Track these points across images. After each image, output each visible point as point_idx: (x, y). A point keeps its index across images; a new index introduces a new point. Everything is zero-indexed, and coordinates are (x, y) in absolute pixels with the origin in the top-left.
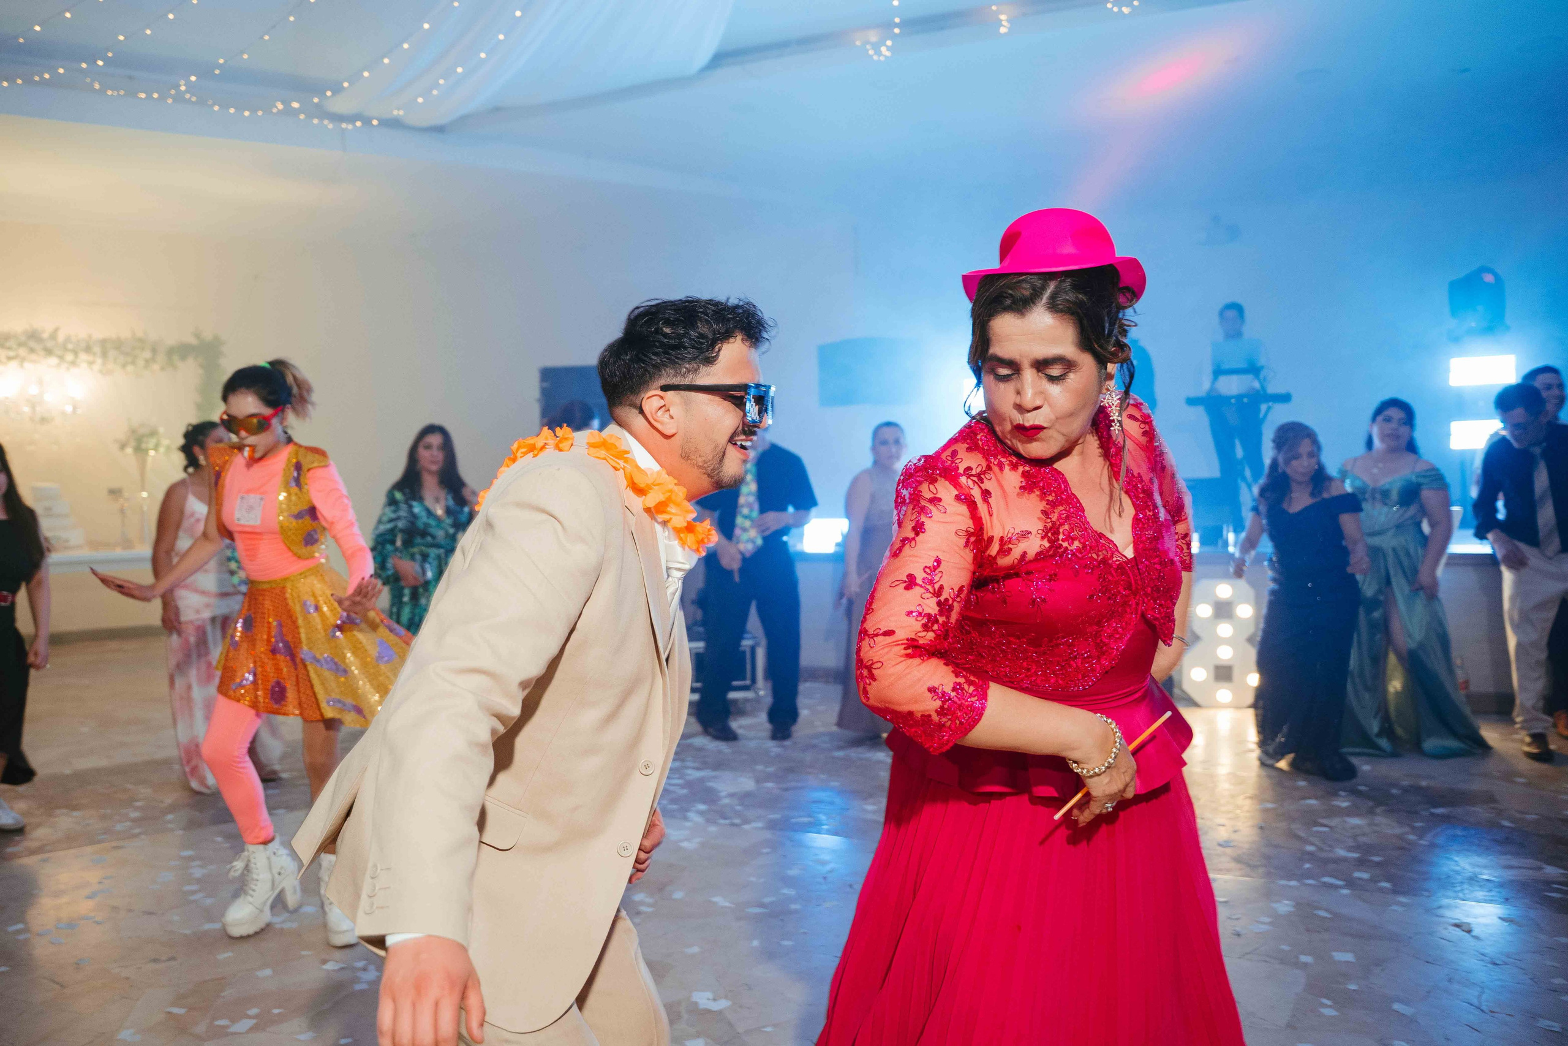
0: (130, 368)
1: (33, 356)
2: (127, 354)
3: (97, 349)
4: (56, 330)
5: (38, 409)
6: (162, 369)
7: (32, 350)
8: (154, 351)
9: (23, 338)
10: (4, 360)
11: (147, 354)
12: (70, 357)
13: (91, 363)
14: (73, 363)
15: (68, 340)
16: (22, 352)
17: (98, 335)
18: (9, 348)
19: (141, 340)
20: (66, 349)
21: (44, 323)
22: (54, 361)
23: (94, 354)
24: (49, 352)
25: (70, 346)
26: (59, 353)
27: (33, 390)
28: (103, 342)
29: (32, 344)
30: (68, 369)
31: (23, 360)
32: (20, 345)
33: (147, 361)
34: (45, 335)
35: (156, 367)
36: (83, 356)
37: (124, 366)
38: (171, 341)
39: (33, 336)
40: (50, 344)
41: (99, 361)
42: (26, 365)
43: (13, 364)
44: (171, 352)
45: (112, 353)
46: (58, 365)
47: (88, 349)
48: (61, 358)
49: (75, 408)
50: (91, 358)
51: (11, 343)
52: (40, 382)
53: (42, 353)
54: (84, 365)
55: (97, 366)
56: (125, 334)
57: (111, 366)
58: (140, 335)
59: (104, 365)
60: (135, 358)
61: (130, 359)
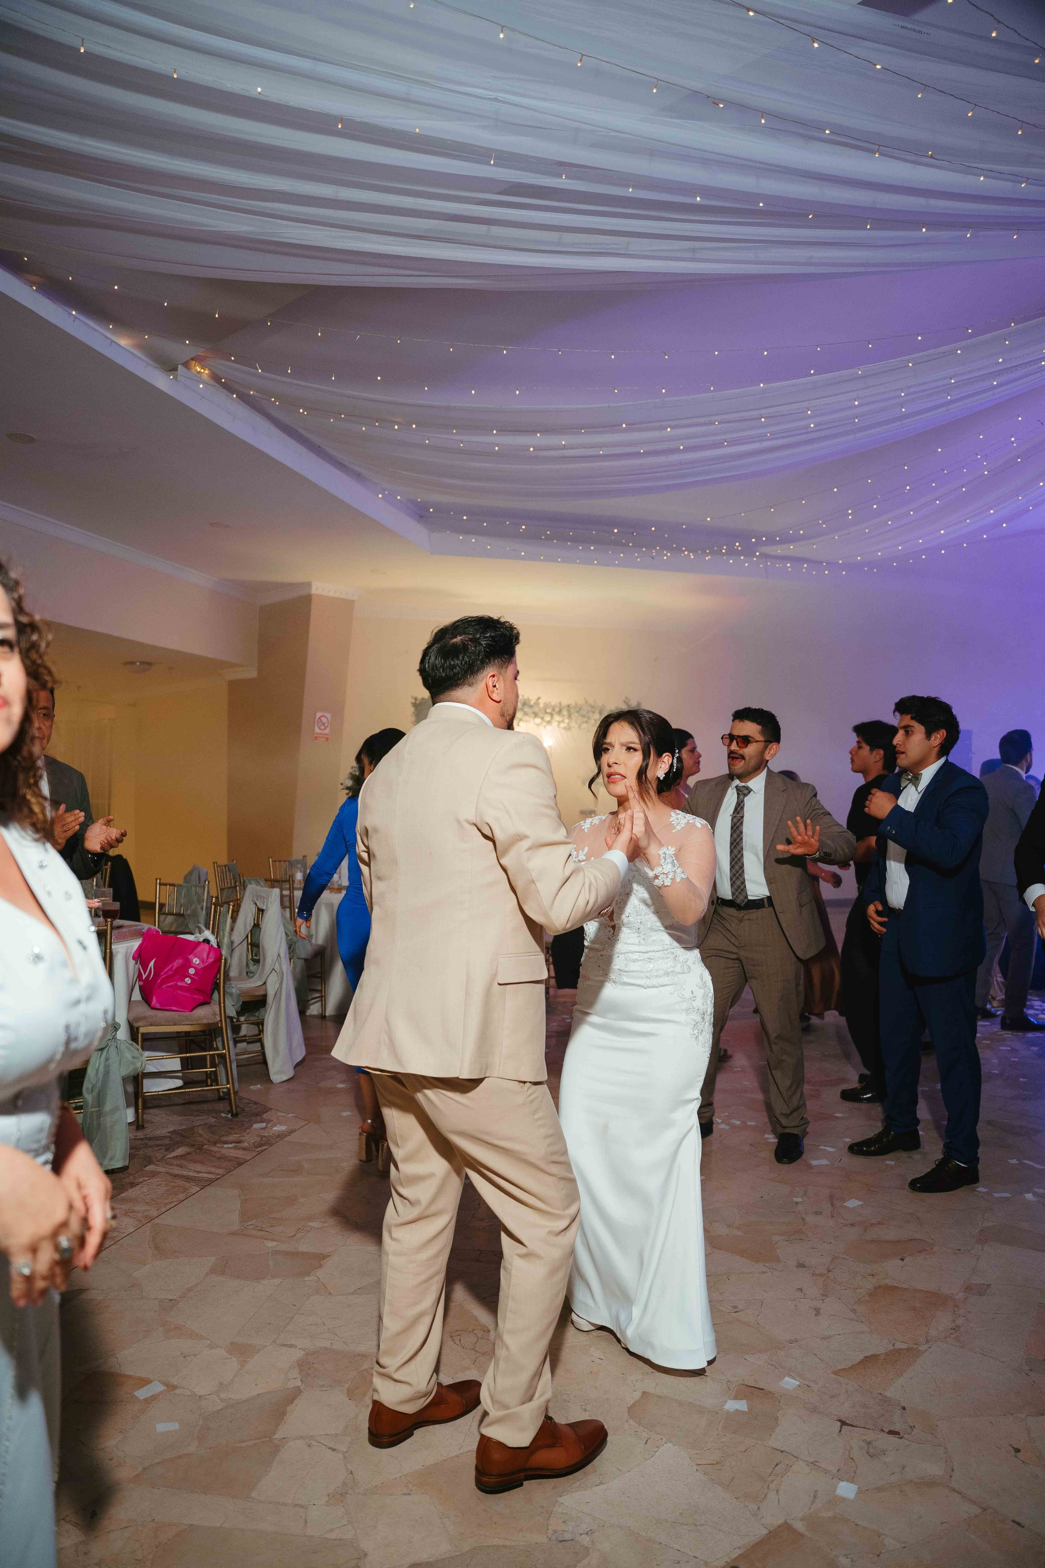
0: (584, 726)
1: (526, 718)
2: (584, 716)
3: (565, 713)
4: (539, 698)
7: (526, 714)
12: (548, 718)
13: (561, 722)
14: (549, 722)
15: (547, 705)
17: (565, 703)
20: (546, 713)
22: (538, 720)
23: (563, 715)
24: (536, 715)
25: (549, 711)
26: (541, 715)
30: (546, 726)
34: (532, 702)
36: (557, 718)
40: (536, 709)
41: (567, 721)
45: (575, 716)
47: (560, 712)
48: (542, 718)
50: (561, 719)
53: (533, 715)
54: (556, 724)
55: (563, 725)
56: (581, 702)
57: (573, 724)
58: (591, 702)
59: (568, 724)
60: (589, 718)
61: (585, 719)
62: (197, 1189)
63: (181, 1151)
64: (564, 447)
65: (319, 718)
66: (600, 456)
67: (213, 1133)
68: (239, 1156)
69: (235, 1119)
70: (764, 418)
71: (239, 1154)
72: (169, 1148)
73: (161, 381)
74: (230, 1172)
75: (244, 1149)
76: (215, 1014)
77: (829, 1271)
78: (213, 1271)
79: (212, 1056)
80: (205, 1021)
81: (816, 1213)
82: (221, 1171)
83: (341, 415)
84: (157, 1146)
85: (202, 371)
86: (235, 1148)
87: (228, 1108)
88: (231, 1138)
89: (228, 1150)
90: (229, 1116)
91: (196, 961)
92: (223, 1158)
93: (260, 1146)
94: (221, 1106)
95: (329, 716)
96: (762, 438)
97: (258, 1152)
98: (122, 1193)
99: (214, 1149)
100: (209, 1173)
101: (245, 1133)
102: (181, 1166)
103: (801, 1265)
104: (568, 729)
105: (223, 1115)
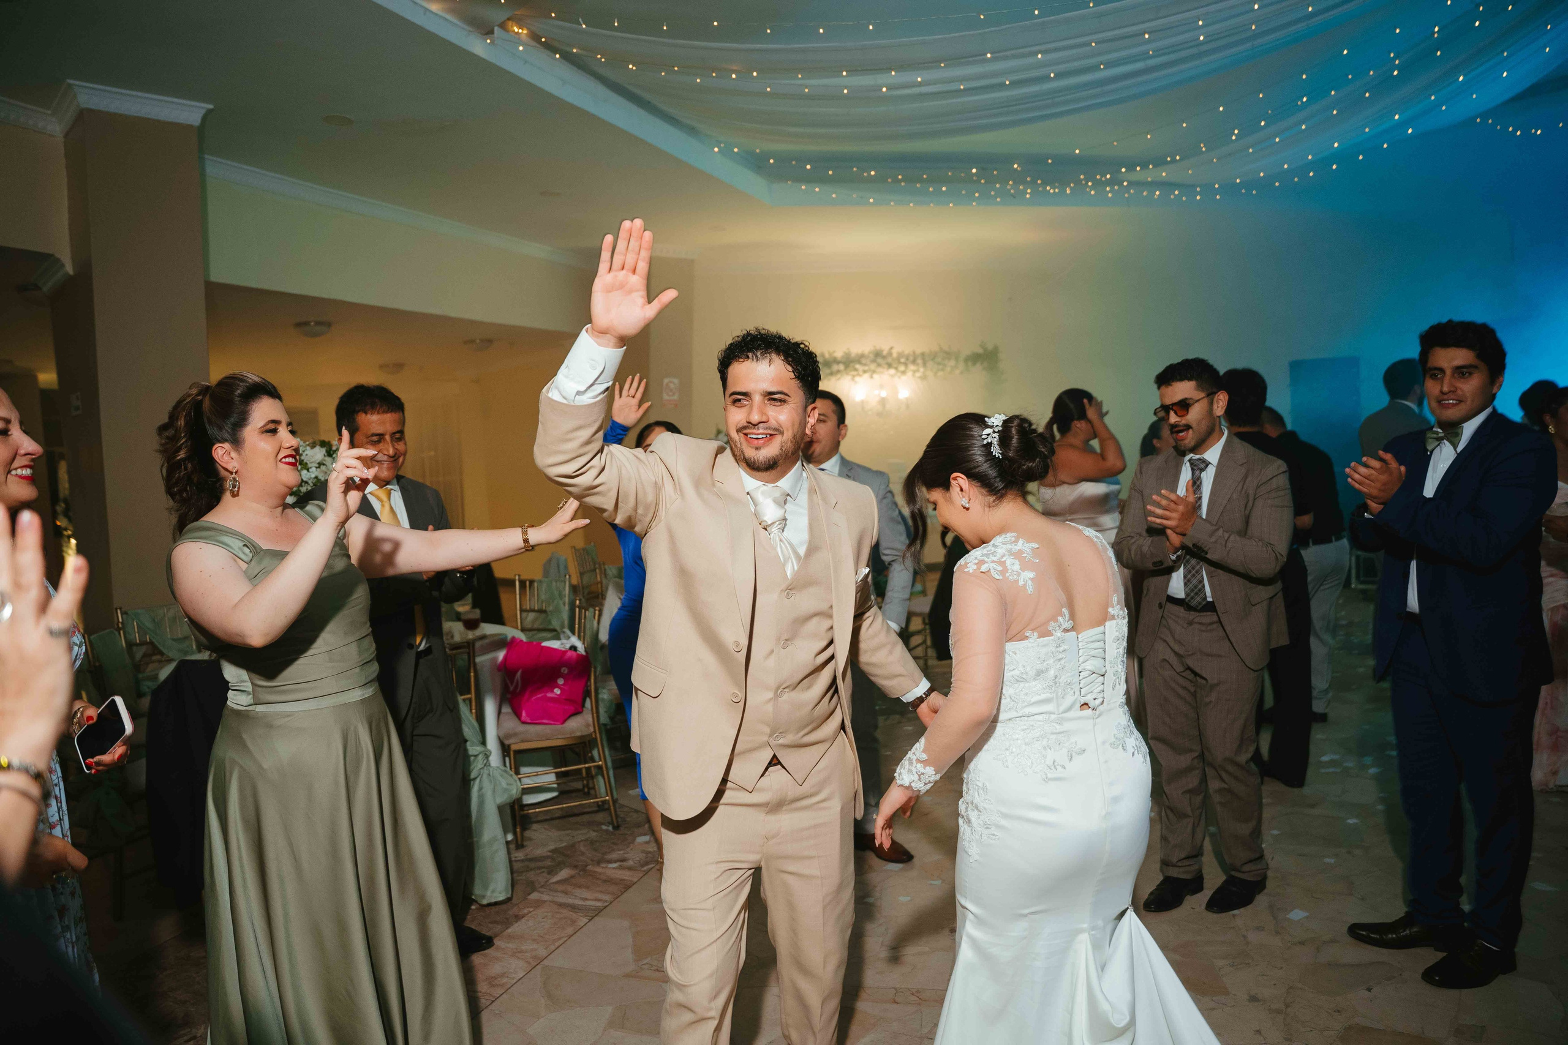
0: (940, 373)
1: (880, 369)
2: (939, 364)
3: (919, 361)
4: (892, 348)
6: (962, 373)
7: (879, 365)
8: (956, 359)
9: (872, 356)
10: (861, 373)
11: (952, 362)
12: (902, 368)
13: (914, 372)
14: (904, 373)
15: (900, 355)
16: (873, 366)
17: (919, 351)
18: (865, 365)
19: (946, 352)
20: (900, 363)
21: (882, 343)
22: (892, 371)
23: (918, 365)
24: (890, 366)
25: (903, 360)
26: (895, 366)
27: (881, 394)
28: (922, 355)
29: (879, 360)
30: (899, 377)
31: (874, 372)
32: (871, 361)
33: (952, 367)
34: (885, 353)
35: (957, 372)
36: (912, 367)
37: (937, 372)
38: (967, 352)
39: (878, 354)
40: (889, 360)
41: (922, 370)
42: (875, 376)
43: (866, 376)
44: (967, 359)
45: (930, 364)
46: (894, 375)
47: (914, 362)
48: (896, 368)
50: (915, 368)
53: (886, 366)
54: (910, 374)
55: (918, 374)
57: (930, 374)
58: (946, 348)
59: (924, 373)
60: (945, 365)
61: (941, 367)
62: (585, 920)
63: (564, 874)
64: (920, 84)
65: (667, 385)
66: (961, 90)
67: (596, 850)
68: (626, 878)
69: (617, 832)
70: (1148, 33)
71: (626, 875)
72: (552, 871)
73: (479, 47)
74: (617, 898)
75: (630, 869)
76: (588, 725)
77: (1287, 1006)
78: (611, 1024)
79: (588, 769)
80: (578, 734)
81: (1258, 928)
82: (608, 898)
83: (674, 67)
84: (539, 868)
85: (520, 31)
86: (621, 868)
87: (608, 819)
88: (614, 856)
89: (611, 870)
90: (610, 828)
91: (564, 671)
92: (609, 881)
93: (647, 864)
94: (600, 817)
95: (676, 381)
96: (1144, 56)
97: (644, 871)
98: (507, 928)
99: (598, 869)
100: (596, 900)
101: (629, 849)
102: (566, 893)
103: (1253, 999)
104: (924, 378)
105: (604, 827)
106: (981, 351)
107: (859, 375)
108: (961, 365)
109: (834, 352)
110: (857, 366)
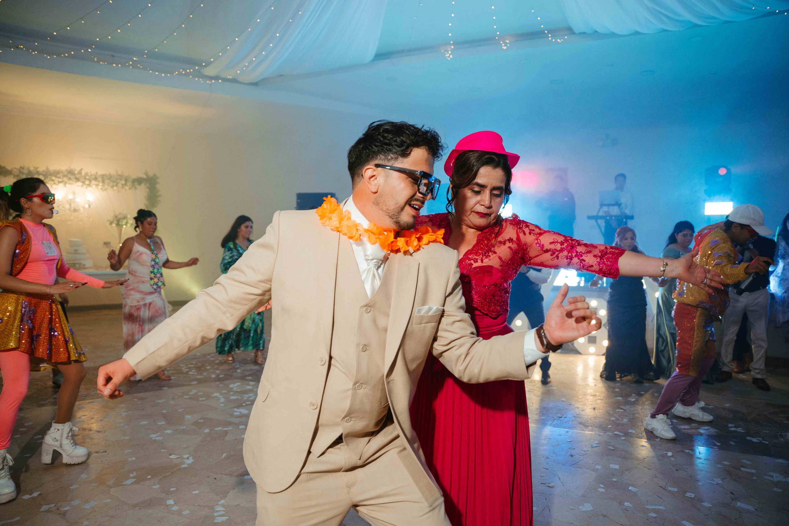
0: (115, 188)
1: (71, 182)
2: (114, 182)
3: (100, 179)
4: (81, 170)
5: (72, 205)
6: (130, 189)
7: (70, 179)
8: (126, 180)
9: (66, 173)
10: (57, 183)
11: (123, 182)
12: (87, 182)
13: (97, 185)
14: (89, 185)
15: (87, 174)
17: (100, 172)
18: (59, 178)
19: (120, 175)
20: (86, 179)
21: (76, 167)
22: (80, 184)
23: (99, 181)
24: (77, 180)
25: (87, 177)
26: (82, 180)
27: (71, 197)
28: (103, 176)
29: (70, 176)
30: (86, 188)
31: (65, 183)
32: (64, 176)
33: (123, 185)
34: (76, 172)
35: (127, 188)
36: (94, 182)
37: (112, 187)
38: (134, 176)
39: (70, 173)
40: (78, 176)
41: (101, 184)
43: (61, 185)
44: (134, 181)
45: (107, 181)
46: (82, 186)
47: (96, 179)
48: (83, 182)
49: (89, 206)
50: (97, 183)
51: (60, 175)
52: (74, 193)
53: (74, 180)
54: (94, 186)
55: (100, 187)
56: (113, 172)
57: (106, 187)
58: (120, 173)
59: (103, 186)
60: (117, 183)
61: (115, 184)
104: (103, 190)
106: (145, 177)
107: (54, 184)
108: (129, 184)
109: (38, 168)
110: (53, 178)
